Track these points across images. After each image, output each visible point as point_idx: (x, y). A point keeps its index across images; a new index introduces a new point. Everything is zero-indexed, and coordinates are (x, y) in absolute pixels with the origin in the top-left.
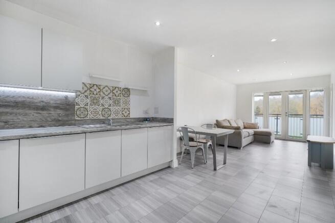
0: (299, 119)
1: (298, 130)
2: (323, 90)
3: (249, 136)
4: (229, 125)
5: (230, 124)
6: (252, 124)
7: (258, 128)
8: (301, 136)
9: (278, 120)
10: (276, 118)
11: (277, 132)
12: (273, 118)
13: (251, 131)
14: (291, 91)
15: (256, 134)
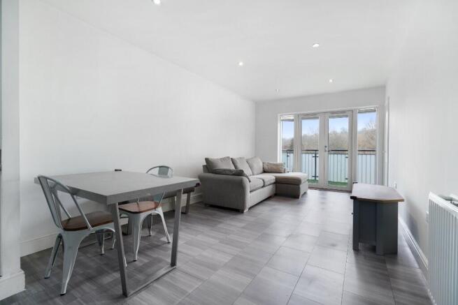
0: (343, 156)
1: (343, 172)
2: (375, 111)
3: (263, 186)
4: (233, 168)
5: (236, 167)
6: (277, 165)
7: (284, 172)
8: (347, 181)
9: (317, 159)
10: (314, 155)
11: (315, 177)
12: (311, 155)
13: (270, 178)
14: (333, 113)
15: (278, 182)
